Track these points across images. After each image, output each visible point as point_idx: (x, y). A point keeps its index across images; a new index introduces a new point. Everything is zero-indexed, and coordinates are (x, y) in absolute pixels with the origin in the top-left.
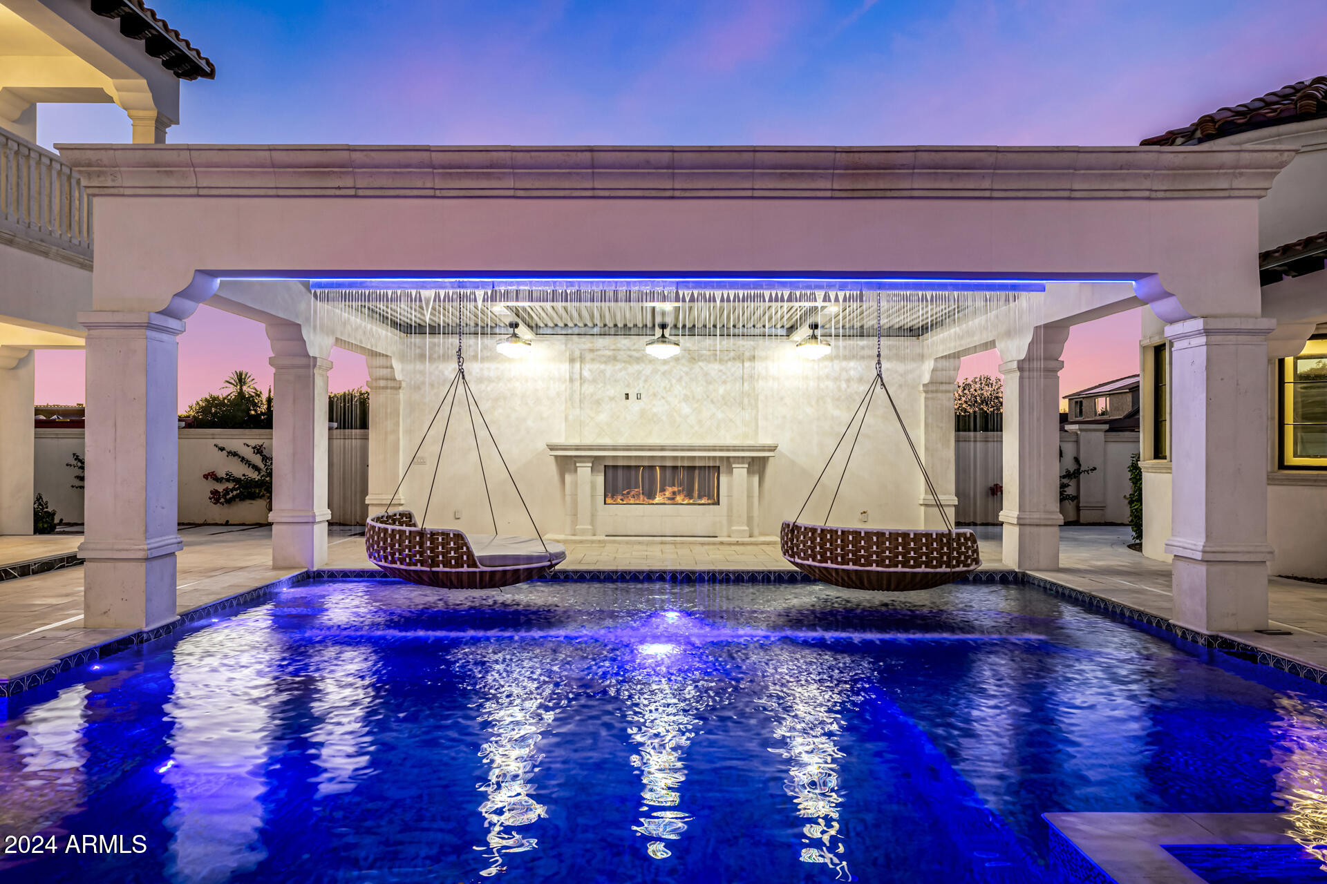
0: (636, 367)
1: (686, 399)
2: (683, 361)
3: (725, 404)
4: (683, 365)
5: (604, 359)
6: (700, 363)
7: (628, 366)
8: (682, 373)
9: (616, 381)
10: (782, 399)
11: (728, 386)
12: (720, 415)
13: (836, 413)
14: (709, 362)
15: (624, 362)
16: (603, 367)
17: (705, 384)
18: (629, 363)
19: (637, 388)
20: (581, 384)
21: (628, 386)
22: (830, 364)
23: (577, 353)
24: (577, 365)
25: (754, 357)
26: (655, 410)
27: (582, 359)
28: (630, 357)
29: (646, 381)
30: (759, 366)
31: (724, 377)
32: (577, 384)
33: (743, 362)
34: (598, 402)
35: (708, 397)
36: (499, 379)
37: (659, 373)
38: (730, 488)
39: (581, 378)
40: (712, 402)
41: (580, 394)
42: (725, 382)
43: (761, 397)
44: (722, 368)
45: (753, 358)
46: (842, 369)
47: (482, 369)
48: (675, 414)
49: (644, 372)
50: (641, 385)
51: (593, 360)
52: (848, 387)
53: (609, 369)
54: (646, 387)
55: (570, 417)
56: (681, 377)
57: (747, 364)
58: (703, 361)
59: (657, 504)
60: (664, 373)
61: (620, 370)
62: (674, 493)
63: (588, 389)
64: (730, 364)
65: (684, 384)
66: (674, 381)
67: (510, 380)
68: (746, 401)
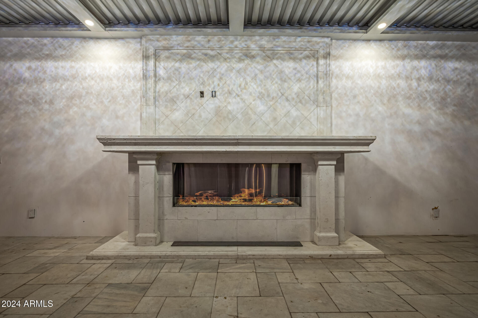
0: (211, 65)
1: (261, 97)
2: (258, 59)
3: (300, 102)
4: (258, 62)
5: (179, 57)
6: (275, 61)
7: (202, 63)
8: (257, 72)
9: (191, 79)
10: (355, 97)
11: (303, 84)
12: (294, 113)
13: (408, 111)
14: (283, 60)
15: (199, 60)
16: (177, 65)
17: (279, 82)
18: (204, 61)
19: (212, 86)
20: (155, 82)
21: (203, 83)
22: (402, 63)
23: (151, 51)
24: (151, 63)
25: (329, 54)
26: (230, 108)
27: (156, 57)
28: (206, 55)
29: (221, 79)
30: (334, 65)
31: (298, 75)
32: (151, 82)
33: (318, 59)
34: (173, 101)
35: (283, 95)
36: (74, 77)
37: (234, 71)
38: (313, 187)
39: (155, 76)
40: (287, 100)
41: (155, 92)
42: (299, 80)
43: (335, 95)
44: (297, 66)
45: (327, 56)
46: (414, 68)
47: (56, 68)
48: (250, 112)
49: (218, 70)
50: (216, 83)
51: (168, 58)
52: (419, 85)
53: (184, 67)
54: (221, 85)
55: (144, 115)
56: (256, 75)
57: (322, 62)
58: (277, 59)
59: (232, 206)
60: (238, 72)
61: (195, 68)
62: (251, 195)
63: (163, 87)
64: (304, 61)
65: (259, 82)
66: (249, 79)
67: (85, 79)
68: (321, 98)
